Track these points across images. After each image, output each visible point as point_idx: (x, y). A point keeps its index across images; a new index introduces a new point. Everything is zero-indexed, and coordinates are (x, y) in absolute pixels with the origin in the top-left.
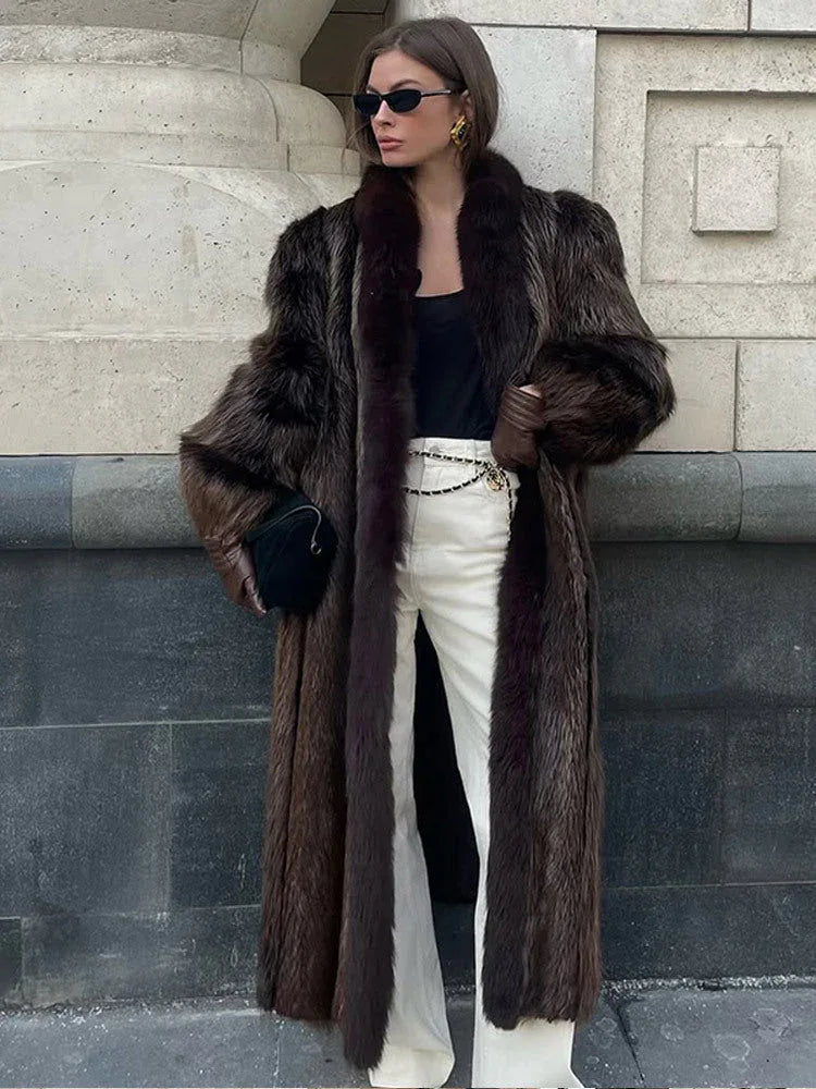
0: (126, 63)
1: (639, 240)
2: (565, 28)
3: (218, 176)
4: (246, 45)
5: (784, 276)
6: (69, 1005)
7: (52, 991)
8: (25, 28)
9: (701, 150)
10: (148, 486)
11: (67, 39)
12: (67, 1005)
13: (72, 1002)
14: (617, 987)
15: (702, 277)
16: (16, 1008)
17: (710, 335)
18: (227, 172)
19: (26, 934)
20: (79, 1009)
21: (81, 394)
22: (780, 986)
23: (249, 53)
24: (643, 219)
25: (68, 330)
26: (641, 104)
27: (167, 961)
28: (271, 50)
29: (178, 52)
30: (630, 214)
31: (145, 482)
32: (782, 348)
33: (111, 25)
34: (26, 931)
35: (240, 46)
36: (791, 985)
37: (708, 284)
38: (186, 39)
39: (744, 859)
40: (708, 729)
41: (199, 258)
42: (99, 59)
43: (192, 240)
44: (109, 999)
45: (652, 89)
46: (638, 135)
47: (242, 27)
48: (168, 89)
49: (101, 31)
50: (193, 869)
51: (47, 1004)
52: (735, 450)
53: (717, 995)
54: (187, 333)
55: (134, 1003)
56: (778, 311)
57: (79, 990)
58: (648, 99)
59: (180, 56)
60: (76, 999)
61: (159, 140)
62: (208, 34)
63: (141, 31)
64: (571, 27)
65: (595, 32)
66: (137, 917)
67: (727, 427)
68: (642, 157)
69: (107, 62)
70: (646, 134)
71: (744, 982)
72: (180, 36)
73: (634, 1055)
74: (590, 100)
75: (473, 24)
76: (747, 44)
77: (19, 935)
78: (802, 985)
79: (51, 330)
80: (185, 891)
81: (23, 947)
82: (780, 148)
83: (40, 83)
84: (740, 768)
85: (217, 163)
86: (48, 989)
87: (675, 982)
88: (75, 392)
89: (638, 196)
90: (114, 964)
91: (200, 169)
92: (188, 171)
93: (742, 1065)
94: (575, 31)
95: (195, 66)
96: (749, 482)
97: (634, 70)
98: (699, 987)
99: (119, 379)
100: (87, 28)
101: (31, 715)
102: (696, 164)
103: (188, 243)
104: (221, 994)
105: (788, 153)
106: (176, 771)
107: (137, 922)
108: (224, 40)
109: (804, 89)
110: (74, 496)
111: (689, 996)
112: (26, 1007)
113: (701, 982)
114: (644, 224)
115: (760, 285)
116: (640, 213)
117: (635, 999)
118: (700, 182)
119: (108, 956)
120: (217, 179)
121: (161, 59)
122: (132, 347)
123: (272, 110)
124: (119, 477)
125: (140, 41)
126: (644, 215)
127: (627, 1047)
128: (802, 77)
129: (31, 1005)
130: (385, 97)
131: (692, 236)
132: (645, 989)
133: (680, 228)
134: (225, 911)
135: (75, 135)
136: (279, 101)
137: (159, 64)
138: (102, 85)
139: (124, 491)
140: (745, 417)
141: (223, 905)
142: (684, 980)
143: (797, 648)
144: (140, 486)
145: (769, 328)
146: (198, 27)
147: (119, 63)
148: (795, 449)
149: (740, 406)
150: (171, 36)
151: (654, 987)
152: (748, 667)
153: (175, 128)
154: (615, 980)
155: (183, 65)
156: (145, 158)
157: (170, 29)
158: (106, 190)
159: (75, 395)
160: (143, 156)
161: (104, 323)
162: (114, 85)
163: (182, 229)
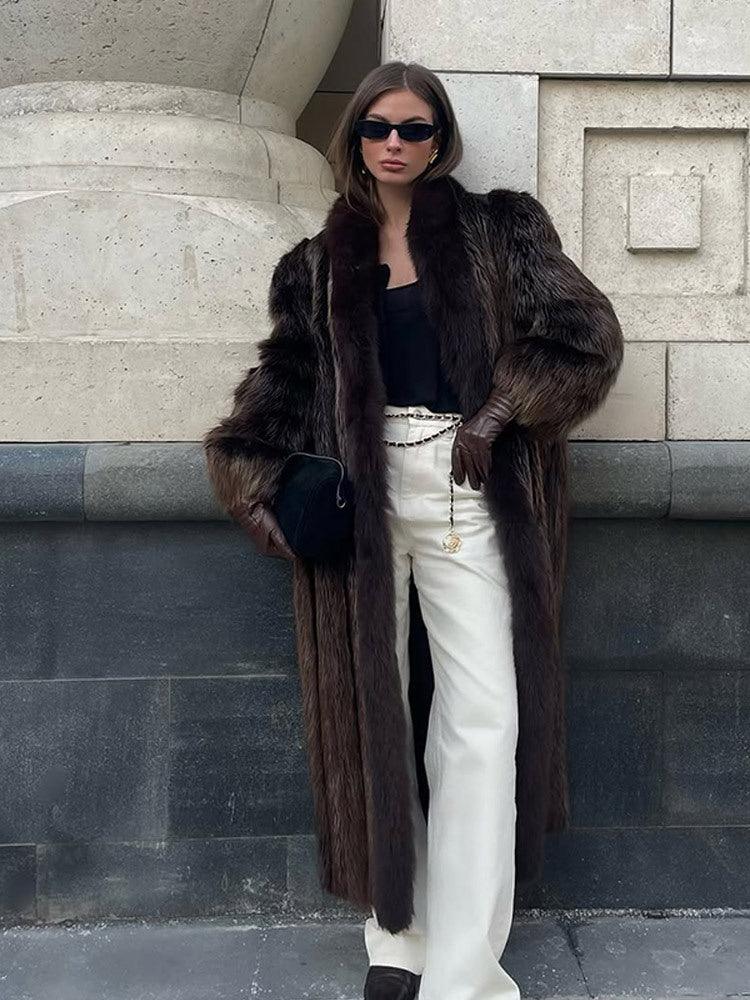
0: (140, 112)
1: (580, 256)
2: (511, 73)
3: (216, 204)
4: (245, 101)
5: (708, 289)
6: (77, 921)
7: (63, 910)
8: (55, 84)
9: (632, 179)
10: (150, 464)
11: (91, 92)
12: (75, 921)
13: (81, 919)
14: (569, 915)
15: (637, 290)
16: (31, 923)
17: (644, 339)
18: (223, 200)
19: (41, 859)
20: (87, 925)
21: (94, 389)
22: (719, 915)
23: (248, 107)
24: (583, 238)
25: (85, 335)
26: (580, 139)
27: (166, 885)
28: (268, 106)
29: (185, 104)
30: (571, 234)
31: (148, 461)
32: (707, 349)
33: (127, 80)
34: (41, 856)
35: (239, 101)
36: (727, 916)
37: (641, 296)
38: (192, 93)
39: (682, 804)
40: (648, 689)
41: (198, 273)
42: (117, 109)
43: (193, 258)
44: (114, 917)
45: (589, 126)
46: (578, 165)
47: (241, 83)
48: (173, 133)
49: (118, 86)
50: (188, 805)
51: (60, 920)
52: (667, 439)
53: (659, 922)
54: (186, 337)
55: (135, 921)
56: (703, 318)
57: (86, 908)
58: (585, 135)
59: (186, 107)
60: (83, 916)
61: (165, 173)
62: (211, 89)
63: (153, 86)
64: (517, 73)
65: (537, 77)
66: (138, 846)
67: (660, 418)
68: (581, 185)
69: (124, 111)
70: (584, 166)
71: (685, 913)
72: (187, 90)
73: (579, 963)
74: (535, 136)
75: (436, 71)
76: (671, 88)
77: (34, 859)
78: (737, 916)
79: (71, 335)
80: (182, 822)
81: (37, 869)
82: (703, 177)
83: (64, 127)
84: (678, 726)
85: (216, 193)
86: (59, 907)
87: (622, 911)
89: (577, 219)
90: (118, 887)
91: (200, 198)
92: (189, 200)
93: (677, 972)
94: (520, 76)
95: (200, 115)
96: (677, 464)
97: (572, 110)
98: (644, 916)
99: (128, 376)
100: (107, 83)
101: (47, 669)
102: (629, 191)
103: (189, 259)
104: (213, 915)
105: (709, 182)
106: (174, 721)
107: (139, 849)
108: (224, 95)
109: (721, 125)
110: (86, 472)
111: (633, 921)
112: (40, 922)
113: (646, 913)
114: (584, 244)
115: (687, 296)
116: (580, 234)
117: (584, 923)
118: (632, 207)
119: (113, 880)
120: (214, 206)
121: (169, 108)
122: (140, 349)
123: (265, 153)
124: (125, 458)
125: (152, 94)
126: (584, 236)
127: (574, 958)
128: (719, 115)
129: (44, 920)
130: (395, 127)
131: (626, 254)
132: (593, 916)
133: (616, 247)
134: (216, 842)
135: (94, 169)
136: (271, 146)
137: (168, 114)
138: (117, 128)
139: (129, 469)
140: (675, 410)
141: (215, 836)
142: (631, 910)
143: (727, 617)
144: (142, 464)
145: (695, 332)
146: (202, 83)
147: (134, 111)
148: (720, 438)
149: (670, 401)
150: (178, 90)
151: (603, 915)
152: (682, 633)
153: (179, 165)
154: (568, 909)
155: (190, 115)
156: (153, 188)
157: (177, 84)
158: (119, 215)
159: (90, 390)
160: (152, 187)
161: (116, 329)
162: (128, 128)
163: (184, 249)
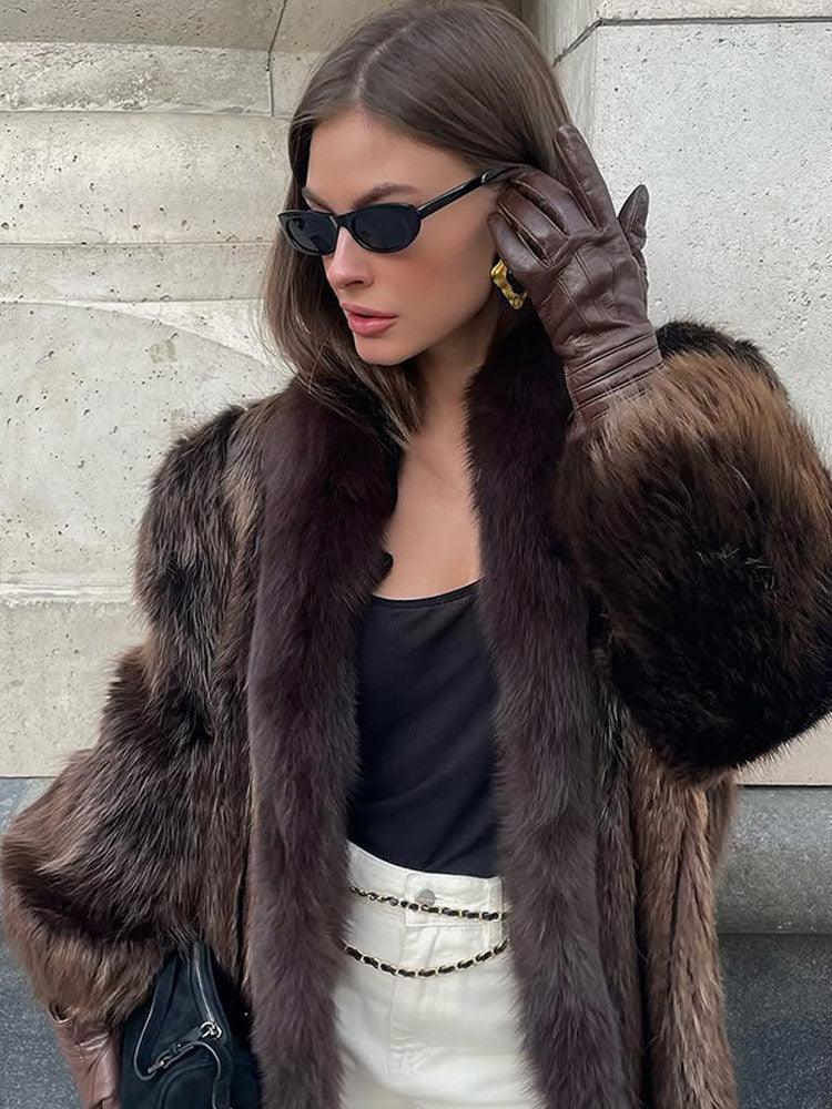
0: (68, 108)
3: (228, 320)
4: (279, 61)
18: (244, 309)
21: (22, 689)
23: (284, 75)
29: (157, 82)
33: (36, 38)
35: (269, 64)
38: (170, 56)
42: (22, 102)
47: (269, 28)
49: (20, 51)
59: (161, 89)
61: (123, 257)
62: (210, 45)
63: (91, 47)
69: (36, 107)
72: (160, 51)
85: (227, 292)
88: (14, 683)
91: (195, 306)
92: (175, 313)
108: (238, 55)
120: (223, 325)
121: (128, 98)
122: (99, 615)
125: (90, 65)
130: (342, 221)
137: (125, 107)
146: (190, 33)
147: (56, 108)
150: (138, 55)
153: (150, 232)
155: (168, 106)
156: (101, 292)
157: (142, 41)
158: (37, 352)
159: (13, 690)
160: (97, 288)
161: (54, 570)
162: (42, 156)
163: (169, 417)
